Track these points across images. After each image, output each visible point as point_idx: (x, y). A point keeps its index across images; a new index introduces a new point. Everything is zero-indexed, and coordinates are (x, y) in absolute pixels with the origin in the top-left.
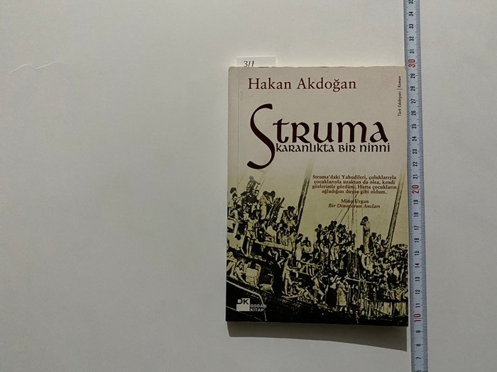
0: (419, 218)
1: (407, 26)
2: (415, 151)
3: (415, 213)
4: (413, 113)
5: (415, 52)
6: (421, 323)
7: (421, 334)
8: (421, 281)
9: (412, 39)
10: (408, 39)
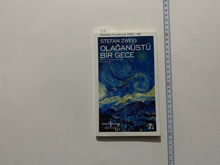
0: (170, 95)
1: (165, 20)
2: (168, 69)
3: (169, 93)
4: (168, 54)
5: (168, 30)
6: (171, 136)
7: (172, 140)
8: (171, 120)
9: (167, 25)
10: (165, 25)
